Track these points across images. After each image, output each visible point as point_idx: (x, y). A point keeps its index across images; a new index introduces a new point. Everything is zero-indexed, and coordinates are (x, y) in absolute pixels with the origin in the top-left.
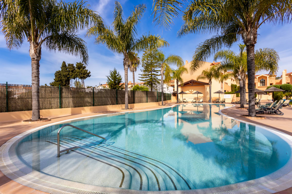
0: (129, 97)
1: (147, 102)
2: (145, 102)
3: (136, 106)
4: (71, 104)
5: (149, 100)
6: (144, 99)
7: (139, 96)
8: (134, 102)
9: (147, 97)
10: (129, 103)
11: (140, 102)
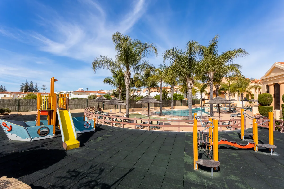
0: (173, 103)
1: (182, 106)
2: (181, 106)
3: (176, 107)
4: (154, 106)
5: (182, 105)
6: (180, 104)
7: (178, 102)
8: (175, 106)
9: (182, 103)
10: (173, 106)
11: (178, 105)
